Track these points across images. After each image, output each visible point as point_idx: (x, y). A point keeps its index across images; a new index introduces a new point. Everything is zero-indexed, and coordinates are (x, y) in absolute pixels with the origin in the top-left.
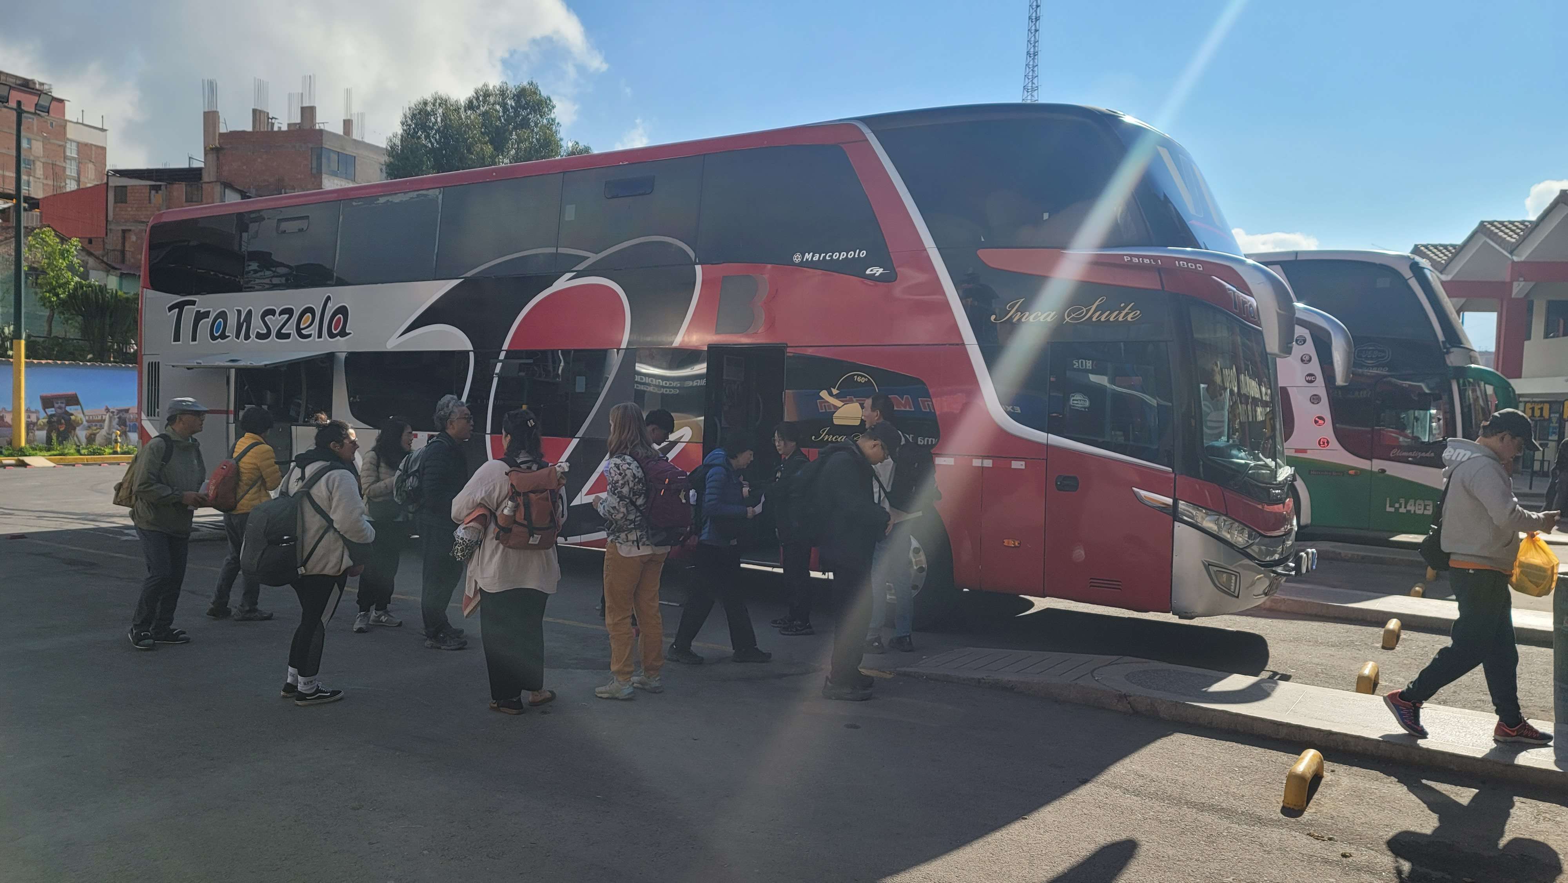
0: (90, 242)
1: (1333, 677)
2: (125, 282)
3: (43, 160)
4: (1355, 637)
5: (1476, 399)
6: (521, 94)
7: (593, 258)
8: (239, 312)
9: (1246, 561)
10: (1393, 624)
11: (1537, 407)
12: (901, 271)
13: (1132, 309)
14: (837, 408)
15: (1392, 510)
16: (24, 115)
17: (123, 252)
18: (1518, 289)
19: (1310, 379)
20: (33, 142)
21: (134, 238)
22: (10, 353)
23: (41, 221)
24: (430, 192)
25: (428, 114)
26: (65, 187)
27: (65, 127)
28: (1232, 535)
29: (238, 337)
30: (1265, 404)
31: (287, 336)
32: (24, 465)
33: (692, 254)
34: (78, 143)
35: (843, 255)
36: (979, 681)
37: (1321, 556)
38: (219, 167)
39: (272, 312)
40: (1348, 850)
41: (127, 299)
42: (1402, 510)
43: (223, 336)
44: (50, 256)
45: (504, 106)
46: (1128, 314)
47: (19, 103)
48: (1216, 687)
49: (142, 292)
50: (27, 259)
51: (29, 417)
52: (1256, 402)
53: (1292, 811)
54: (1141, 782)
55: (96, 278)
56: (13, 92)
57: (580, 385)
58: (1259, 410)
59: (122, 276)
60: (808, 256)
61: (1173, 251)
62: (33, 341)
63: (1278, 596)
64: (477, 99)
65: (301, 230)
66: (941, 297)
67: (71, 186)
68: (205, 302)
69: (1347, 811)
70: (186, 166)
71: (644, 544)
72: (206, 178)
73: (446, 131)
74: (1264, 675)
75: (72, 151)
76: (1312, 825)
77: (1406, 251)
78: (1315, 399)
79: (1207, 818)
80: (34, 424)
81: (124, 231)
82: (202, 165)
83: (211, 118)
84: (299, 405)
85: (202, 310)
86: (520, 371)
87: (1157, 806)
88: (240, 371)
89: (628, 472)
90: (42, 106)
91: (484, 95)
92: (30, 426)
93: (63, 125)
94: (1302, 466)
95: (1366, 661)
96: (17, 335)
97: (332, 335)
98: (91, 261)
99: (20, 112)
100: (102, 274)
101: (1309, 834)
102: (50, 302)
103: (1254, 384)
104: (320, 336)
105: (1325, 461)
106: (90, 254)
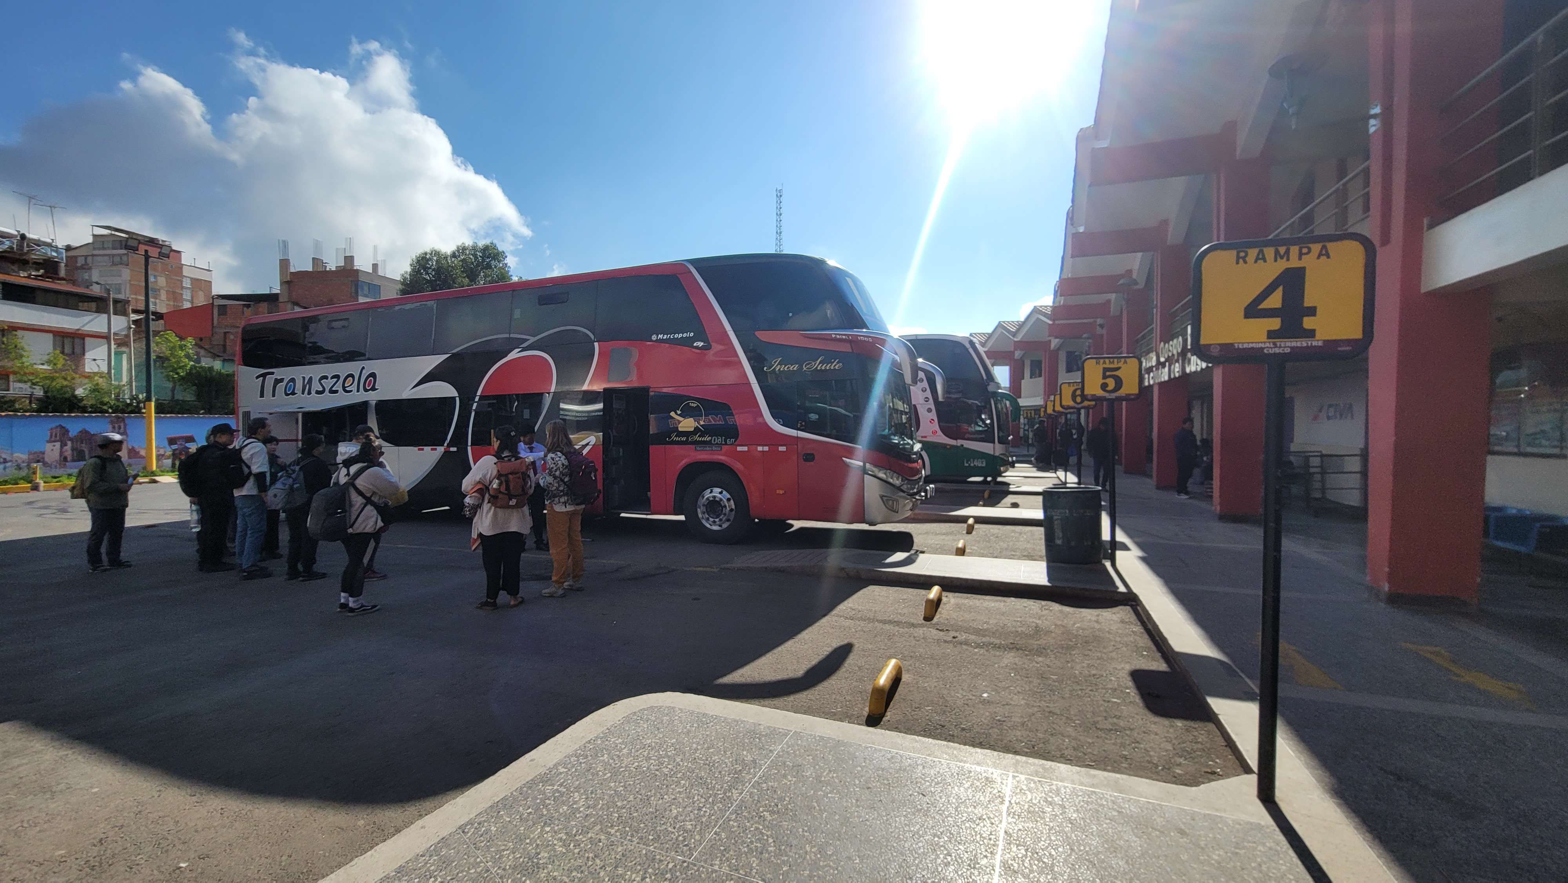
0: (201, 339)
1: (945, 550)
2: (226, 364)
3: (166, 289)
4: (954, 530)
5: (1002, 408)
6: (486, 248)
7: (532, 340)
8: (304, 378)
9: (902, 494)
10: (971, 521)
11: (1029, 412)
12: (714, 345)
13: (838, 363)
14: (680, 422)
15: (967, 465)
16: (151, 260)
17: (224, 346)
18: (1018, 354)
19: (927, 400)
20: (158, 278)
21: (232, 337)
22: (144, 411)
23: (165, 327)
24: (428, 303)
25: (428, 260)
26: (182, 306)
27: (181, 268)
28: (893, 480)
29: (303, 393)
30: (906, 413)
31: (336, 392)
32: (155, 482)
33: (592, 337)
34: (192, 279)
35: (680, 335)
36: (766, 568)
37: (937, 490)
38: (290, 292)
39: (326, 377)
40: (956, 634)
41: (228, 375)
42: (972, 465)
43: (293, 393)
44: (172, 349)
45: (475, 256)
46: (836, 365)
47: (146, 251)
48: (889, 560)
49: (238, 369)
50: (155, 351)
51: (158, 451)
52: (902, 413)
53: (928, 618)
54: (853, 612)
55: (206, 362)
56: (141, 246)
57: (526, 414)
58: (903, 417)
59: (224, 361)
60: (660, 336)
61: (855, 332)
62: (160, 403)
63: (916, 511)
64: (458, 251)
65: (343, 327)
66: (736, 359)
67: (187, 305)
68: (280, 372)
69: (954, 615)
70: (268, 292)
71: (569, 504)
72: (281, 299)
73: (439, 270)
74: (912, 552)
75: (187, 283)
76: (938, 624)
77: (968, 335)
78: (929, 410)
79: (887, 627)
80: (163, 455)
81: (225, 333)
82: (279, 292)
83: (284, 264)
84: (345, 434)
85: (279, 378)
86: (489, 407)
87: (862, 623)
88: (306, 415)
89: (560, 462)
90: (164, 253)
91: (463, 249)
92: (159, 457)
93: (181, 267)
94: (926, 446)
95: (959, 540)
96: (149, 399)
97: (366, 390)
98: (202, 352)
99: (147, 257)
100: (209, 360)
101: (937, 629)
102: (173, 378)
103: (900, 403)
104: (358, 391)
105: (936, 442)
106: (201, 347)
